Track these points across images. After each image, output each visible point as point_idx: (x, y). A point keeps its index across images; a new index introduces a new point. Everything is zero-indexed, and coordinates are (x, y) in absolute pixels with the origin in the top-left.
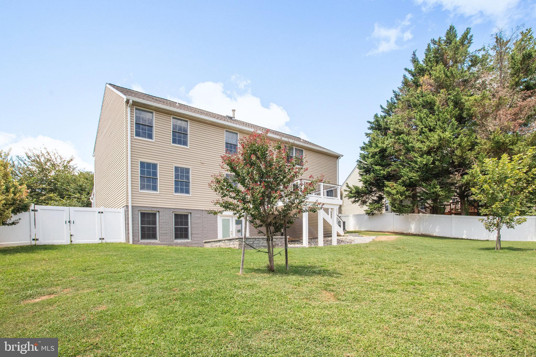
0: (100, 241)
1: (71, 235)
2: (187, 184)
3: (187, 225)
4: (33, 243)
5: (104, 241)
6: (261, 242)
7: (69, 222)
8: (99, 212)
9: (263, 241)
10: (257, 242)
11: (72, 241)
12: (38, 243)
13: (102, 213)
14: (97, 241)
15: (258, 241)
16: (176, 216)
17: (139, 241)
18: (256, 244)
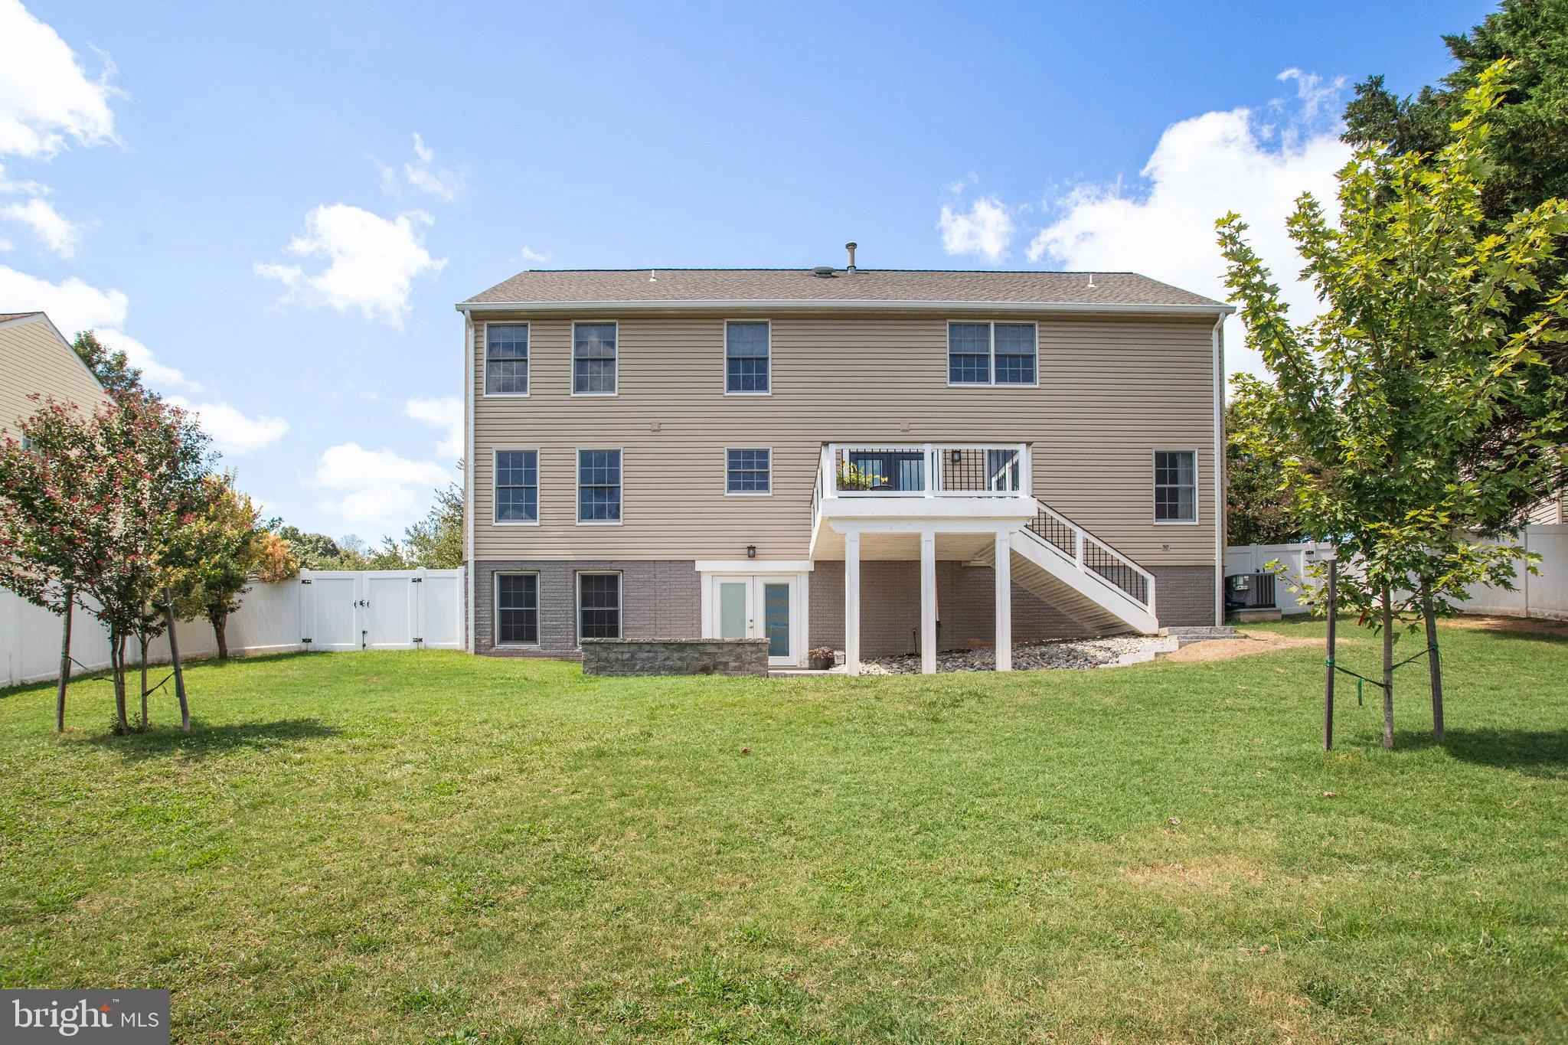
0: (414, 646)
1: (364, 632)
2: (614, 493)
3: (616, 604)
4: (304, 646)
5: (422, 645)
6: (661, 657)
7: (361, 604)
8: (414, 581)
9: (667, 654)
10: (645, 655)
11: (364, 645)
12: (310, 647)
13: (420, 580)
14: (408, 644)
15: (650, 651)
16: (586, 579)
17: (493, 645)
18: (643, 660)
